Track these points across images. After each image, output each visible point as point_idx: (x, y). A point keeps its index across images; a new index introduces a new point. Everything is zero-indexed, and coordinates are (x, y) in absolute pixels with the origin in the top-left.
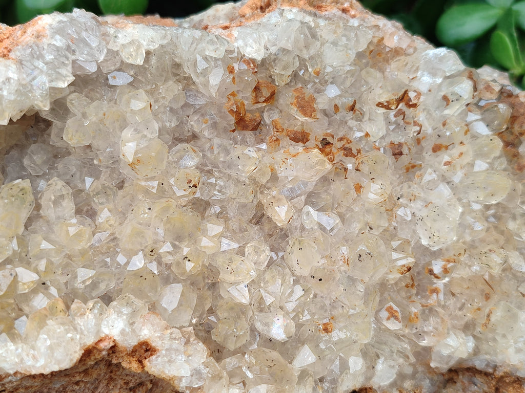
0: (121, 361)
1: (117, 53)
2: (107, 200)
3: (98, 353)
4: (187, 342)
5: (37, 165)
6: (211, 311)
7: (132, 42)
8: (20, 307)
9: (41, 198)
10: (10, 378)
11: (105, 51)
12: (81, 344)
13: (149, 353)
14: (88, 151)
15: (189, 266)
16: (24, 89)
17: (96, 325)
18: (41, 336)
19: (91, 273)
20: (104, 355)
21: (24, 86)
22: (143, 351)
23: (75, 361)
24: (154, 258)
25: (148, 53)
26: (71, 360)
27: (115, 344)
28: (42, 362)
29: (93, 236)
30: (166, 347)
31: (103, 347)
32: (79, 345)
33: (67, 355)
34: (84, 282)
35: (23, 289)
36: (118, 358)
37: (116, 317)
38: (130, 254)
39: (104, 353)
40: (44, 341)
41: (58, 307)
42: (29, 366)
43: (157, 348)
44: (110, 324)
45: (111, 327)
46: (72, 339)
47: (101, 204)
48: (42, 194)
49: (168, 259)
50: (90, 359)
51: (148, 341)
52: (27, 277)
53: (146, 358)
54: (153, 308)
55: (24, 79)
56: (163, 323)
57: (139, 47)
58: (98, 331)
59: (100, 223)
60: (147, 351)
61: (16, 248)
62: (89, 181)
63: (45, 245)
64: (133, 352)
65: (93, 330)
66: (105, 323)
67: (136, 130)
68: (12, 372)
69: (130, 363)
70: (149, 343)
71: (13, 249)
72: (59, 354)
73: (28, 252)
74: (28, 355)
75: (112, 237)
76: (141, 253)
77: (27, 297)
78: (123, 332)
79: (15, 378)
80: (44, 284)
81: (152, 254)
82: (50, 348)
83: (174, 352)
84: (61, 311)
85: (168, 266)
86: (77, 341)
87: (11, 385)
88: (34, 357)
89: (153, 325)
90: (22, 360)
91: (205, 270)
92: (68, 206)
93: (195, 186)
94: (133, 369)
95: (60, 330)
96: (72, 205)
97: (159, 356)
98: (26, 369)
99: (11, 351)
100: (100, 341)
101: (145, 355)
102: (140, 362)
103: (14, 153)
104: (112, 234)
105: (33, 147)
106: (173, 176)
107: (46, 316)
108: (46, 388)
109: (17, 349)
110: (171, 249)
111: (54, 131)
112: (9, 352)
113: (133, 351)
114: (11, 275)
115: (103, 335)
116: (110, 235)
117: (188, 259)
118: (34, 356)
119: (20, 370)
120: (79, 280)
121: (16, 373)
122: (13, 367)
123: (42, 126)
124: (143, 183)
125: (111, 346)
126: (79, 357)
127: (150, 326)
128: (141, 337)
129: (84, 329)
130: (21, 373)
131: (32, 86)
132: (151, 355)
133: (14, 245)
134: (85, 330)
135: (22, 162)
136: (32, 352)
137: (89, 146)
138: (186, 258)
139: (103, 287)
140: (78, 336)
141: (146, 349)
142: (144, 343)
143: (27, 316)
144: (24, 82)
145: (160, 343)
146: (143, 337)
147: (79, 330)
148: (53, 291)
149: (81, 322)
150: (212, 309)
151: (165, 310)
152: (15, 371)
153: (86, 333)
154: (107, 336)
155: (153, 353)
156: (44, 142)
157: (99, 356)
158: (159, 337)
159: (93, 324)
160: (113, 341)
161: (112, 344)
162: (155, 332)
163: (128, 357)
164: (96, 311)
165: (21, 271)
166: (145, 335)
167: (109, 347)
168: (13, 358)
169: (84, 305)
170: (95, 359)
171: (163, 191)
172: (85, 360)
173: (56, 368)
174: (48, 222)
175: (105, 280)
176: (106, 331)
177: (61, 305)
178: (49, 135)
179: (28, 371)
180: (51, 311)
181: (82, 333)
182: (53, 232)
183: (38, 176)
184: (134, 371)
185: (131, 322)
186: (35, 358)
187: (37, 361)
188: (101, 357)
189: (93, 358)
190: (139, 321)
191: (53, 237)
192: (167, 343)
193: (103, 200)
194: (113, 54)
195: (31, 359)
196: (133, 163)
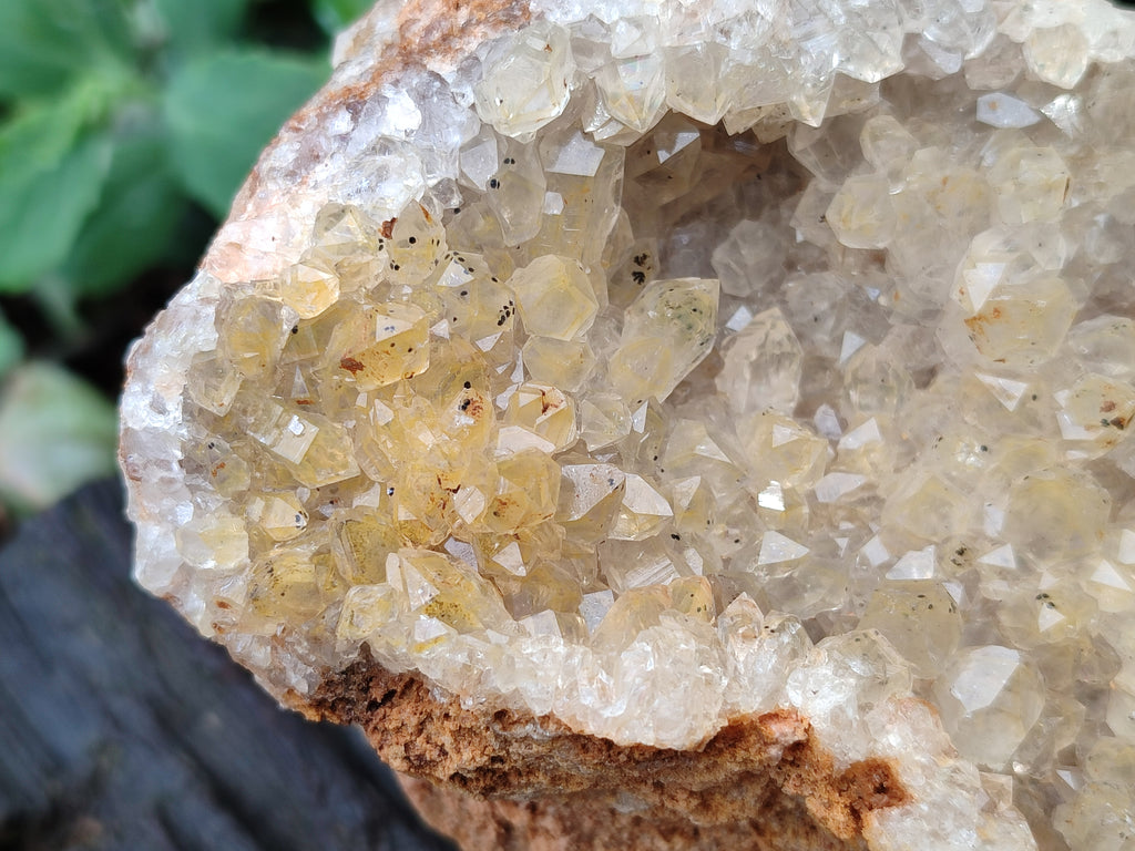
0: (806, 793)
1: (1019, 47)
2: (881, 402)
3: (758, 745)
4: (990, 809)
5: (743, 266)
6: (1071, 760)
7: (1064, 29)
8: (604, 572)
9: (727, 348)
10: (529, 727)
11: (990, 36)
12: (725, 703)
13: (886, 798)
14: (873, 269)
15: (1049, 619)
16: (779, 53)
17: (776, 671)
18: (636, 645)
19: (795, 551)
20: (770, 759)
21: (782, 46)
22: (871, 787)
23: (699, 736)
24: (960, 572)
25: (1094, 70)
26: (691, 731)
27: (808, 740)
28: (617, 709)
29: (825, 475)
30: (934, 797)
31: (777, 735)
32: (720, 702)
33: (686, 714)
34: (771, 568)
35: (624, 528)
36: (802, 781)
37: (830, 673)
38: (901, 545)
39: (774, 751)
40: (640, 658)
41: (696, 596)
42: (587, 707)
43: (910, 791)
44: (811, 686)
45: (810, 694)
46: (709, 682)
47: (863, 407)
48: (733, 341)
49: (995, 589)
50: (734, 756)
51: (892, 764)
52: (645, 501)
53: (871, 809)
54: (927, 693)
55: (786, 28)
56: (943, 736)
57: (1077, 44)
58: (777, 692)
59: (849, 452)
60: (881, 790)
61: (640, 429)
62: (852, 341)
63: (706, 448)
64: (844, 782)
65: (764, 680)
66: (801, 677)
67: (1007, 242)
68: (538, 711)
69: (829, 806)
70: (893, 771)
71: (632, 430)
72: (664, 705)
73: (662, 452)
74: (591, 680)
75: (865, 495)
76: (931, 549)
77: (627, 553)
78: (836, 715)
79: (541, 731)
80: (676, 537)
81: (960, 559)
82: (652, 679)
83: (951, 815)
84: (699, 610)
85: (990, 608)
86: (720, 691)
87: (523, 750)
88: (603, 692)
89: (916, 731)
90: (573, 687)
91: (1087, 644)
92: (785, 387)
93: (1119, 423)
94: (831, 824)
95: (687, 646)
96: (794, 389)
97: (908, 813)
98: (574, 716)
99: (555, 655)
100: (774, 716)
101: (872, 800)
102: (855, 814)
103: (699, 230)
104: (869, 486)
105: (746, 225)
106: (1066, 385)
107: (662, 608)
108: (590, 817)
109: (569, 656)
110: (1012, 565)
111: (807, 200)
112: (549, 656)
113: (844, 779)
114: (611, 481)
115: (785, 706)
116: (863, 488)
117: (1048, 600)
118: (603, 688)
119: (558, 714)
120: (763, 559)
121: (546, 719)
122: (545, 696)
123: (782, 180)
124: (988, 380)
125: (796, 739)
126: (713, 734)
127: (908, 730)
128: (880, 747)
129: (742, 671)
130: (558, 722)
131: (800, 51)
132: (889, 805)
133: (639, 420)
134: (745, 673)
135: (708, 253)
136: (603, 676)
137: (879, 258)
138: (1046, 596)
139: (811, 602)
140: (725, 682)
141: (882, 785)
142: (879, 766)
143: (616, 597)
144: (784, 37)
145: (922, 781)
146: (884, 748)
147: (731, 669)
148: (694, 559)
149: (742, 650)
150: (1073, 755)
151: (957, 704)
152: (547, 712)
153: (745, 681)
154: (794, 711)
155: (894, 801)
156: (775, 222)
157: (758, 757)
158: (923, 767)
159: (770, 666)
160: (806, 731)
161: (800, 736)
162: (915, 748)
163: (829, 788)
164: (786, 639)
165: (635, 482)
166: (890, 746)
167: (791, 740)
168: (553, 674)
169: (759, 615)
170: (745, 761)
171: (1031, 418)
172: (721, 752)
173: (649, 738)
174: (727, 406)
175: (820, 586)
176: (794, 697)
177: (704, 596)
178: (793, 208)
179: (577, 722)
180: (679, 600)
181: (736, 678)
182: (734, 431)
183: (735, 298)
184: (833, 829)
185: (864, 701)
186: (604, 695)
187: (607, 703)
188: (761, 762)
189: (741, 754)
190: (883, 707)
191: (730, 439)
192: (940, 788)
193: (871, 400)
194: (1008, 48)
195: (596, 693)
196: (979, 318)
